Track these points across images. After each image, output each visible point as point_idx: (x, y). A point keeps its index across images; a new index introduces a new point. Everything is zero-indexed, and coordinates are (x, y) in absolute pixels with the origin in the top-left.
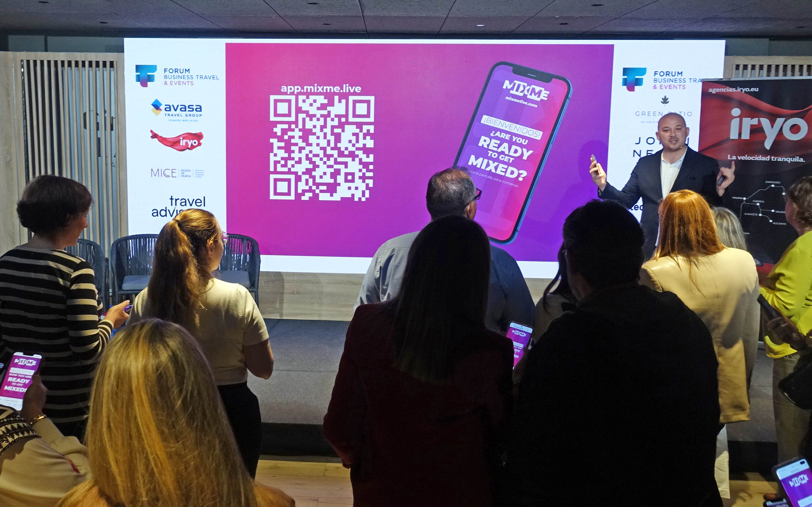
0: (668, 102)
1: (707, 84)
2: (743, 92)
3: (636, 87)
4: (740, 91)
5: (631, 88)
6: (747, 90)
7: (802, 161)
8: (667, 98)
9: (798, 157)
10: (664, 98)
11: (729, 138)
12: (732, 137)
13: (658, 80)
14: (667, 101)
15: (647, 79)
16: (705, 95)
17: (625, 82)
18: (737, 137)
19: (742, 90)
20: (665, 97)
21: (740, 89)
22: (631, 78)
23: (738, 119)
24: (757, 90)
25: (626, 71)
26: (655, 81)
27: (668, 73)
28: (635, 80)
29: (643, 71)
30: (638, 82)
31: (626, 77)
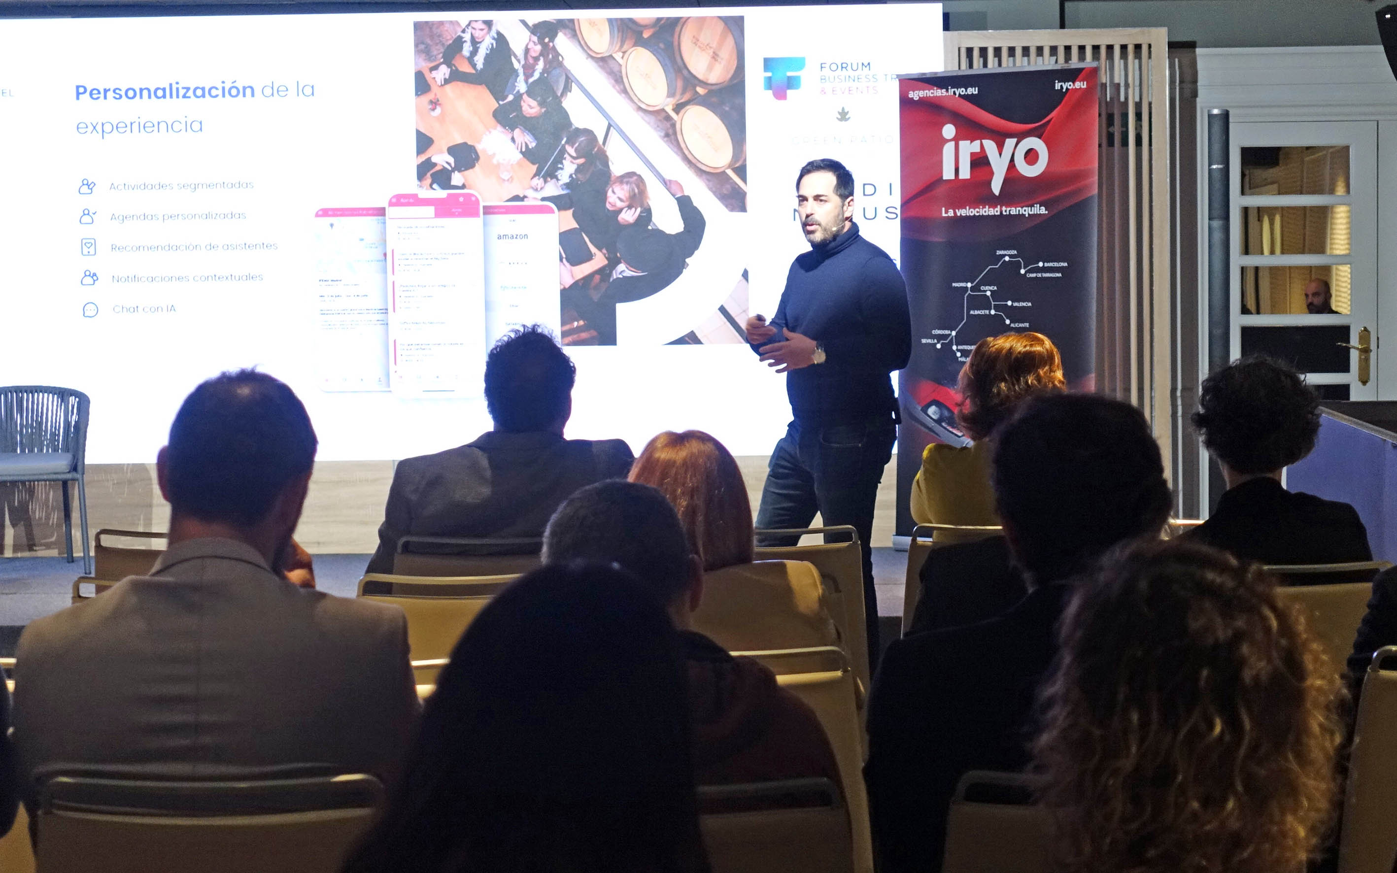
0: (849, 118)
1: (908, 83)
2: (957, 96)
3: (789, 92)
4: (952, 94)
5: (780, 94)
6: (962, 91)
7: (1044, 212)
8: (846, 111)
9: (1038, 205)
10: (841, 111)
11: (942, 177)
12: (945, 177)
13: (827, 78)
14: (847, 117)
15: (808, 76)
16: (905, 103)
17: (769, 83)
18: (952, 177)
19: (954, 93)
20: (843, 109)
21: (953, 90)
22: (780, 76)
23: (953, 143)
25: (768, 63)
26: (823, 81)
27: (844, 65)
28: (786, 80)
29: (798, 63)
30: (791, 83)
31: (769, 74)
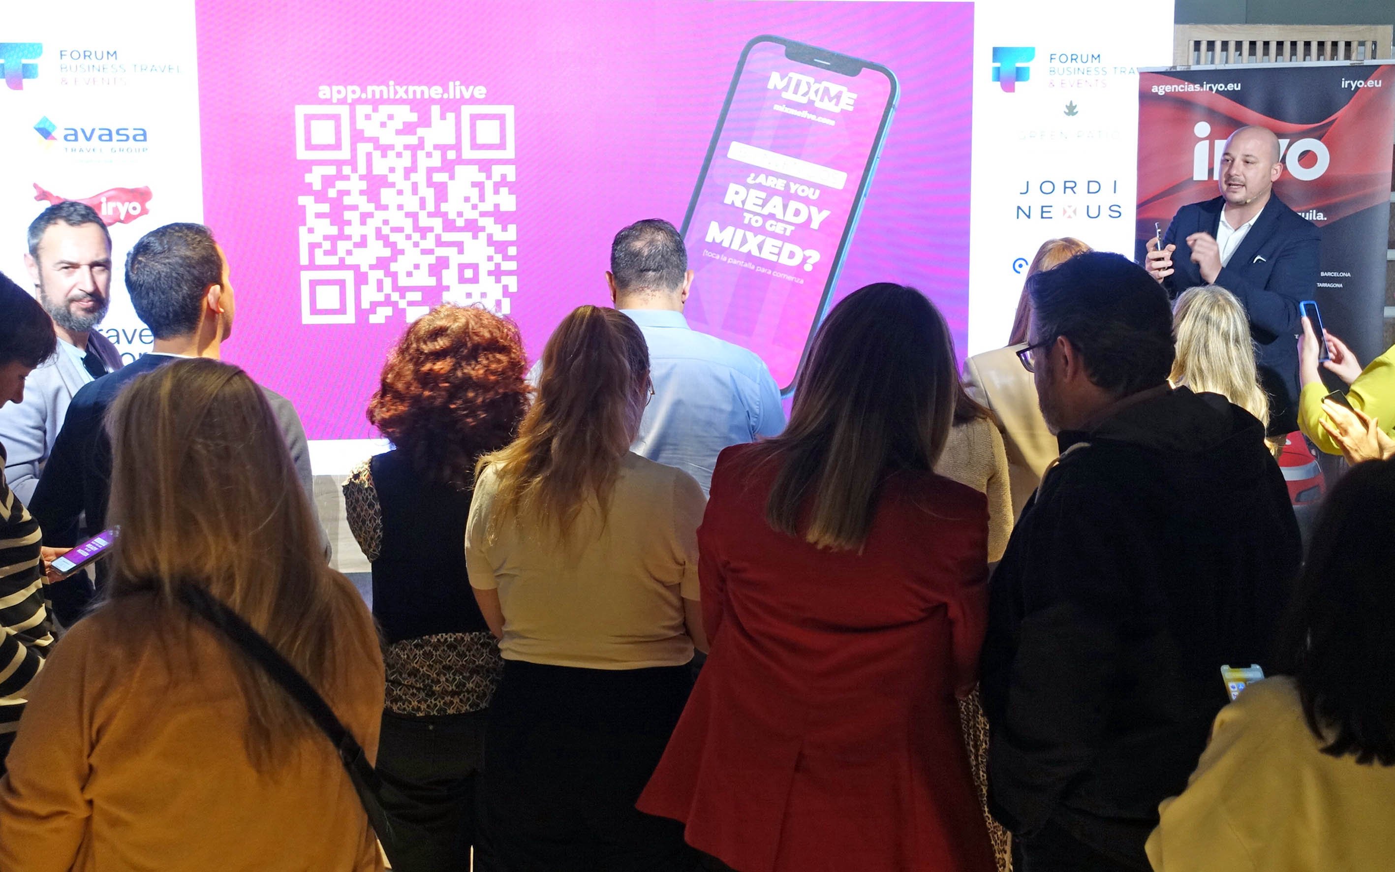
0: (1077, 112)
1: (1148, 77)
2: (1214, 92)
3: (1017, 84)
4: (1208, 89)
5: (1008, 87)
6: (1221, 87)
7: (1322, 219)
8: (1074, 105)
9: (1315, 211)
10: (1068, 105)
11: (1192, 178)
12: (1196, 177)
13: (1056, 71)
14: (1075, 111)
15: (1037, 67)
16: (1146, 98)
17: (998, 75)
18: (1205, 177)
19: (1211, 89)
20: (1071, 102)
21: (1208, 86)
22: (1008, 67)
23: (1207, 142)
24: (1239, 88)
25: (997, 53)
26: (1052, 73)
27: (1074, 57)
28: (1015, 70)
29: (1029, 53)
30: (1020, 74)
31: (998, 65)
